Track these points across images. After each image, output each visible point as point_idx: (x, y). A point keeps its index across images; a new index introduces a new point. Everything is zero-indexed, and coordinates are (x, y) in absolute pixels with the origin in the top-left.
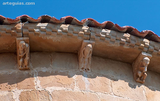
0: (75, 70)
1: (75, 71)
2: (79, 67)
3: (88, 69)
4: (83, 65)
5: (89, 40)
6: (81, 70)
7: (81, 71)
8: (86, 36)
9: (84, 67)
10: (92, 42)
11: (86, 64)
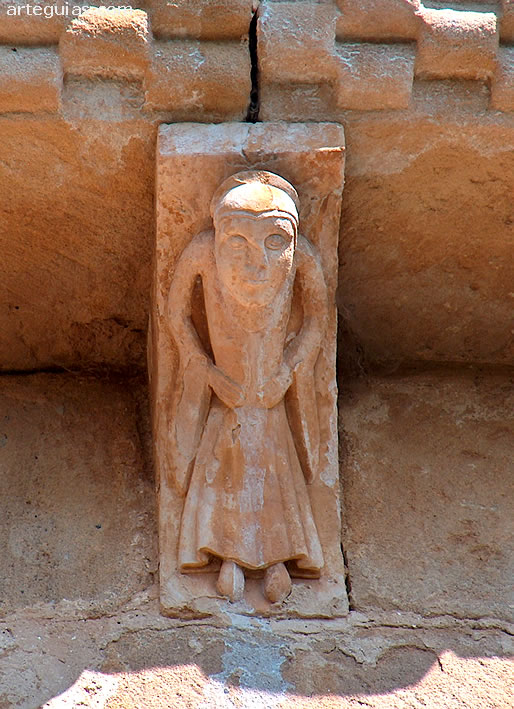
0: (82, 605)
1: (94, 615)
2: (154, 557)
3: (298, 569)
4: (208, 514)
5: (252, 118)
6: (177, 592)
7: (188, 613)
8: (194, 58)
9: (223, 533)
10: (289, 139)
11: (251, 493)
